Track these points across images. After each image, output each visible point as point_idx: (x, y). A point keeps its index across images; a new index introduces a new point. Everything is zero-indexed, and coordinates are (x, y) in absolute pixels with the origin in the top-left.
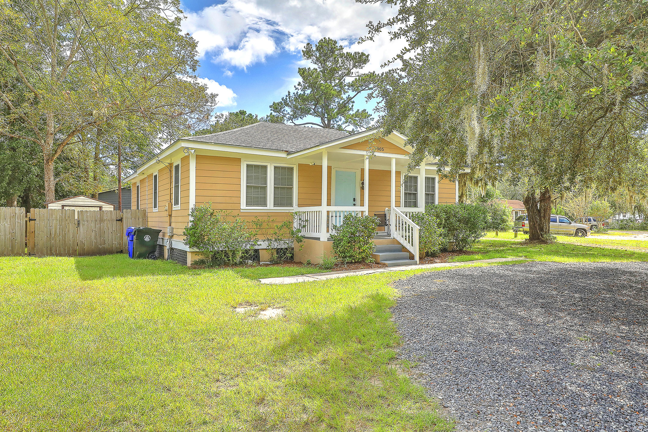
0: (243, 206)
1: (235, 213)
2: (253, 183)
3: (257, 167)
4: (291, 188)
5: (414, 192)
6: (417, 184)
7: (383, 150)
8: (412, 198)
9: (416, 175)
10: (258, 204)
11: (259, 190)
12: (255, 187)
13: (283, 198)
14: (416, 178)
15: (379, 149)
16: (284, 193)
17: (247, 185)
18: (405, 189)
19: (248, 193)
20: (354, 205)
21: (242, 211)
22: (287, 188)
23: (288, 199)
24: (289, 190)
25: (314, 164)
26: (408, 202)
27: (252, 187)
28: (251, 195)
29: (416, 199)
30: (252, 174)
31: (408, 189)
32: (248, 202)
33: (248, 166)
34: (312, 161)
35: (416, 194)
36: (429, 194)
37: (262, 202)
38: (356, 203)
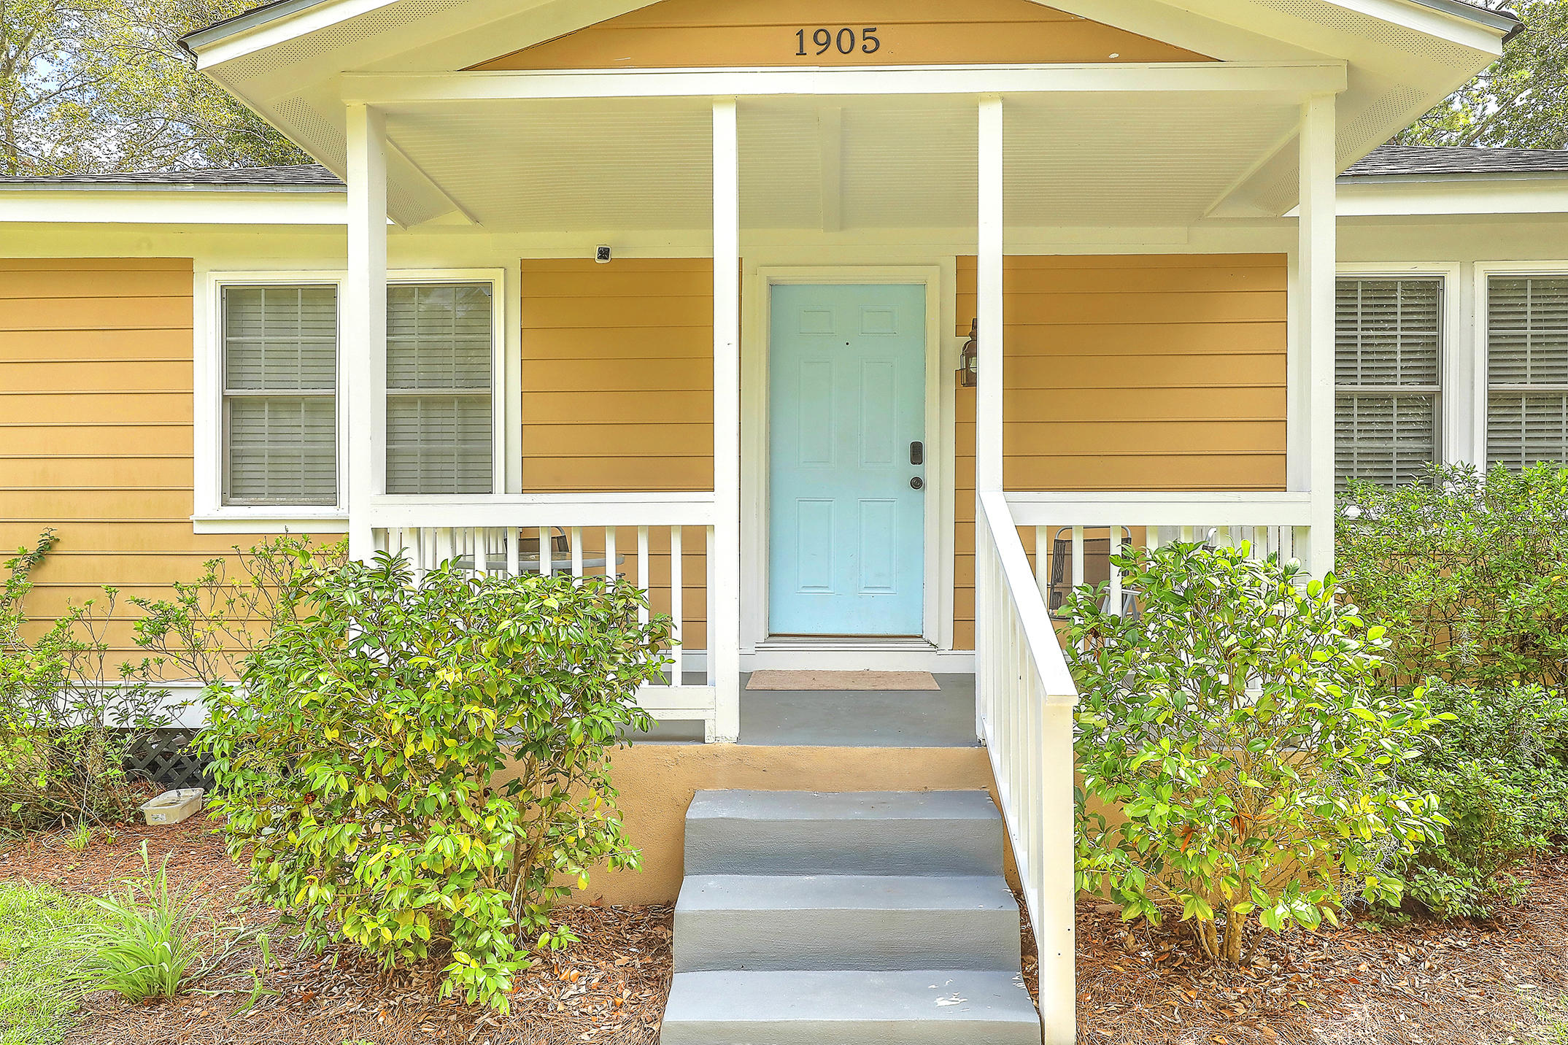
0: (206, 501)
1: (169, 537)
2: (264, 383)
3: (281, 295)
4: (486, 401)
5: (1406, 387)
6: (1434, 329)
7: (871, 45)
8: (1395, 427)
9: (1426, 269)
10: (297, 490)
11: (302, 418)
12: (276, 403)
13: (438, 459)
14: (1430, 290)
15: (828, 43)
16: (446, 429)
17: (229, 392)
18: (1343, 371)
19: (245, 438)
20: (917, 483)
21: (198, 529)
22: (463, 400)
23: (472, 459)
24: (474, 414)
25: (604, 253)
26: (1355, 458)
27: (258, 402)
28: (259, 446)
29: (1430, 430)
30: (260, 335)
31: (1359, 373)
32: (232, 487)
33: (234, 299)
34: (604, 237)
35: (1434, 398)
36: (1552, 398)
37: (319, 481)
38: (926, 471)
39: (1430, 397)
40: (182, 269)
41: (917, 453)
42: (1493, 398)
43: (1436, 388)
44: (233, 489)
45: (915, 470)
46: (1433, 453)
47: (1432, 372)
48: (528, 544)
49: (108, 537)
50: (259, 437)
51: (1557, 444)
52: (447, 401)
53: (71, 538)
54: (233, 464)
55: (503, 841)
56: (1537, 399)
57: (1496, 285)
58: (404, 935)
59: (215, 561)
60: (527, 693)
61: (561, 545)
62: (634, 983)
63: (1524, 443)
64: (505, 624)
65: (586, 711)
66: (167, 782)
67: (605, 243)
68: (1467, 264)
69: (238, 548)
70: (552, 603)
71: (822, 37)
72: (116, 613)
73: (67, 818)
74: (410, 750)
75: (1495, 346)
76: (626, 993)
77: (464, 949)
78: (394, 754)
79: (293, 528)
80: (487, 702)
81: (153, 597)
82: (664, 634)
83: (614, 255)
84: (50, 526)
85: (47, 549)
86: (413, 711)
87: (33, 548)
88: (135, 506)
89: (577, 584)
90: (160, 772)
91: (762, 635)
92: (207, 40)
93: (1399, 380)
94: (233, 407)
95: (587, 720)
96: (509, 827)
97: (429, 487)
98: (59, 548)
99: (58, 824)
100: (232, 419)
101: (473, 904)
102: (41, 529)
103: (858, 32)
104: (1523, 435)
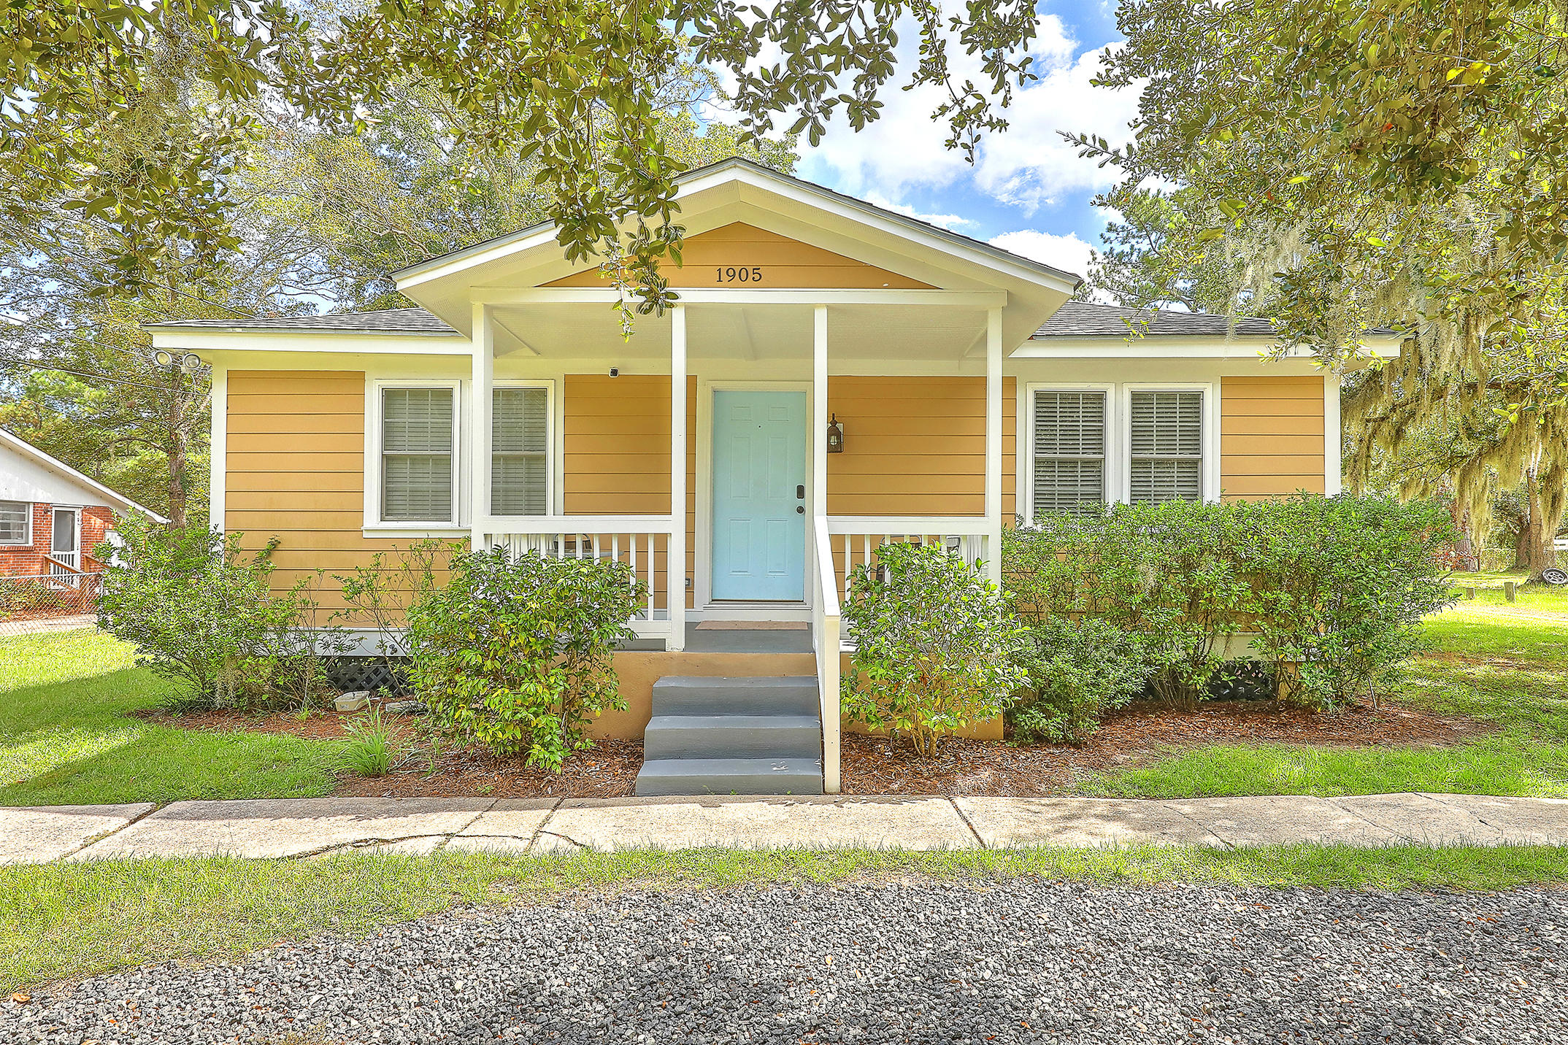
0: (371, 518)
1: (349, 541)
2: (406, 448)
3: (418, 394)
4: (543, 459)
5: (1085, 456)
6: (1101, 421)
7: (757, 277)
8: (1079, 479)
9: (1096, 387)
10: (427, 512)
11: (430, 467)
12: (414, 459)
13: (513, 493)
14: (1100, 398)
15: (734, 275)
16: (517, 475)
17: (385, 452)
18: (1039, 447)
19: (395, 480)
20: (801, 510)
21: (366, 535)
22: (529, 459)
23: (533, 494)
24: (535, 466)
25: (614, 372)
26: (1057, 497)
27: (401, 458)
28: (403, 485)
29: (1099, 481)
30: (405, 417)
31: (1058, 446)
32: (387, 510)
33: (390, 396)
34: (615, 362)
35: (1101, 462)
36: (1169, 463)
37: (440, 507)
38: (806, 502)
39: (1100, 461)
40: (359, 377)
41: (801, 492)
42: (1134, 462)
43: (1102, 456)
44: (389, 512)
45: (799, 502)
46: (1099, 496)
47: (1100, 446)
48: (570, 545)
49: (311, 540)
50: (404, 480)
51: (1172, 489)
52: (519, 458)
53: (287, 539)
54: (387, 496)
55: (558, 690)
56: (1159, 463)
57: (1137, 398)
58: (509, 735)
59: (379, 553)
60: (570, 616)
61: (588, 545)
62: (624, 767)
63: (1153, 489)
64: (561, 580)
65: (600, 627)
66: (345, 689)
67: (616, 366)
68: (1119, 384)
69: (395, 546)
70: (584, 570)
71: (731, 272)
72: (324, 586)
73: (293, 705)
74: (512, 643)
75: (1135, 432)
76: (620, 771)
77: (538, 743)
78: (504, 646)
79: (432, 535)
80: (551, 619)
81: (345, 575)
82: (642, 590)
83: (620, 373)
84: (277, 533)
85: (274, 545)
86: (514, 624)
87: (266, 546)
88: (328, 521)
89: (596, 562)
90: (340, 684)
91: (708, 599)
92: (402, 275)
93: (1081, 451)
94: (388, 461)
95: (601, 630)
96: (561, 683)
97: (507, 512)
98: (280, 547)
99: (288, 709)
100: (387, 468)
101: (543, 720)
102: (270, 535)
103: (750, 270)
104: (1153, 484)
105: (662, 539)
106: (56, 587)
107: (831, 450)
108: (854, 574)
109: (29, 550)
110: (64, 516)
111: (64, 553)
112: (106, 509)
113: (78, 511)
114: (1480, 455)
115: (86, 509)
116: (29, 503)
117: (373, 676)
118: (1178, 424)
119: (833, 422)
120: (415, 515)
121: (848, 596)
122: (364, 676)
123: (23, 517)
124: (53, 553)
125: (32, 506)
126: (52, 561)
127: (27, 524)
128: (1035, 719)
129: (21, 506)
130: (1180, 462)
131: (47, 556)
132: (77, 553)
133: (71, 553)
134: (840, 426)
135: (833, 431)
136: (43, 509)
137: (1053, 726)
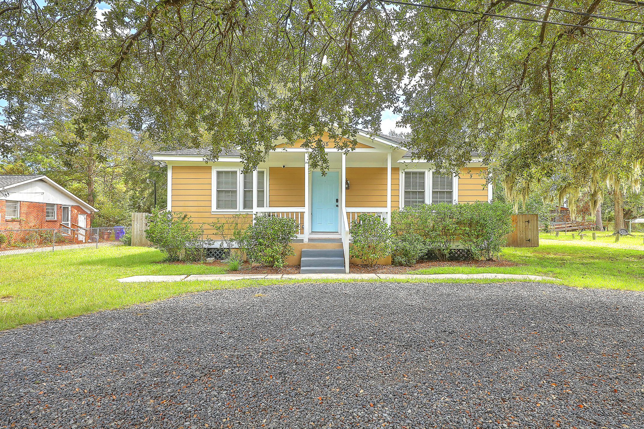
0: (214, 208)
1: (207, 215)
3: (227, 173)
4: (263, 191)
5: (419, 190)
6: (424, 180)
7: (327, 145)
8: (418, 197)
9: (422, 170)
10: (229, 207)
11: (230, 194)
12: (226, 191)
14: (423, 173)
18: (406, 187)
19: (220, 197)
20: (337, 206)
21: (212, 213)
22: (259, 191)
23: (259, 201)
25: (284, 167)
26: (411, 202)
27: (223, 191)
28: (223, 199)
29: (423, 198)
30: (223, 179)
31: (411, 187)
33: (219, 173)
34: (284, 163)
35: (423, 192)
36: (444, 192)
37: (234, 205)
38: (339, 204)
40: (210, 168)
41: (337, 201)
42: (433, 192)
43: (424, 190)
44: (218, 207)
45: (337, 204)
46: (423, 202)
49: (196, 215)
50: (223, 197)
51: (444, 199)
53: (189, 215)
54: (218, 202)
56: (440, 192)
57: (434, 173)
58: (270, 260)
63: (439, 199)
67: (284, 165)
68: (429, 170)
75: (433, 183)
77: (276, 262)
83: (286, 166)
84: (186, 213)
85: (185, 216)
88: (201, 209)
91: (311, 232)
94: (218, 192)
98: (187, 216)
100: (218, 194)
101: (278, 256)
102: (184, 213)
103: (325, 143)
104: (439, 198)
105: (302, 213)
106: (64, 235)
107: (347, 188)
108: (353, 222)
109: (55, 221)
110: (65, 208)
111: (66, 222)
112: (78, 206)
113: (70, 207)
114: (565, 187)
115: (72, 206)
116: (55, 204)
117: (214, 254)
118: (446, 181)
119: (347, 181)
120: (225, 207)
121: (351, 227)
122: (212, 254)
123: (53, 209)
124: (63, 222)
125: (56, 205)
126: (63, 225)
127: (55, 212)
128: (399, 259)
129: (53, 205)
130: (447, 192)
131: (61, 223)
132: (69, 222)
133: (68, 222)
134: (348, 182)
135: (347, 183)
136: (59, 206)
137: (403, 260)
